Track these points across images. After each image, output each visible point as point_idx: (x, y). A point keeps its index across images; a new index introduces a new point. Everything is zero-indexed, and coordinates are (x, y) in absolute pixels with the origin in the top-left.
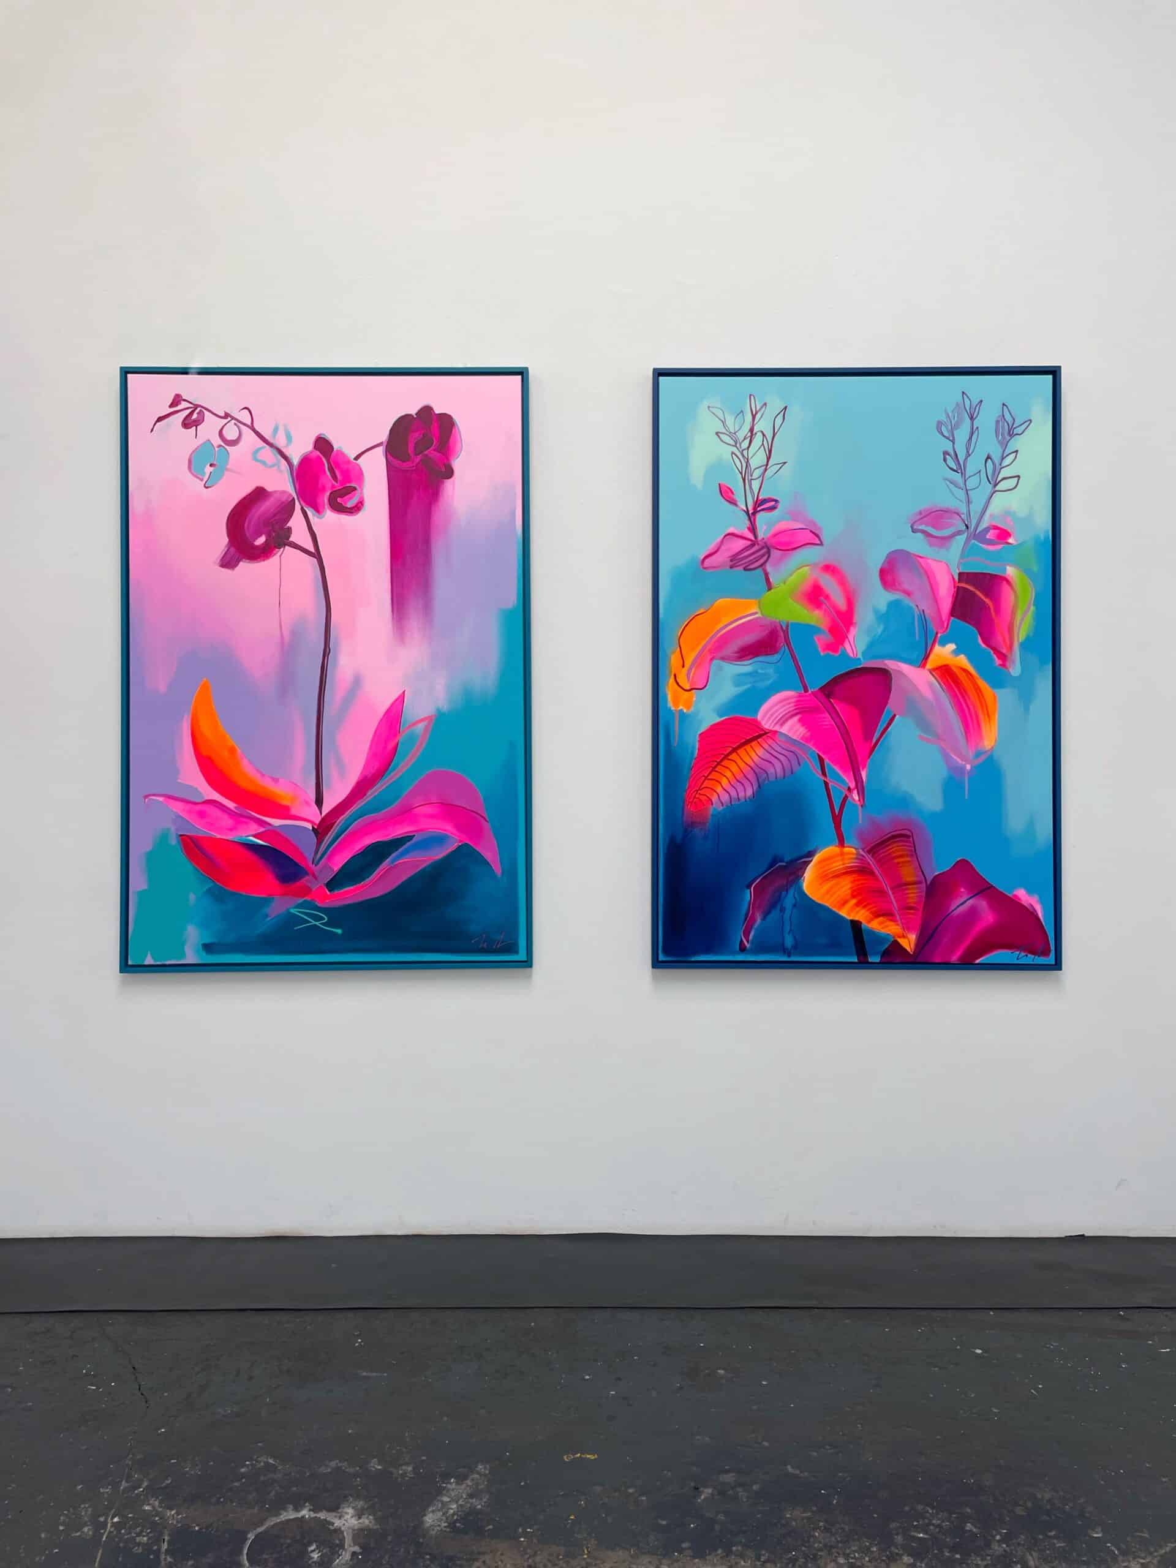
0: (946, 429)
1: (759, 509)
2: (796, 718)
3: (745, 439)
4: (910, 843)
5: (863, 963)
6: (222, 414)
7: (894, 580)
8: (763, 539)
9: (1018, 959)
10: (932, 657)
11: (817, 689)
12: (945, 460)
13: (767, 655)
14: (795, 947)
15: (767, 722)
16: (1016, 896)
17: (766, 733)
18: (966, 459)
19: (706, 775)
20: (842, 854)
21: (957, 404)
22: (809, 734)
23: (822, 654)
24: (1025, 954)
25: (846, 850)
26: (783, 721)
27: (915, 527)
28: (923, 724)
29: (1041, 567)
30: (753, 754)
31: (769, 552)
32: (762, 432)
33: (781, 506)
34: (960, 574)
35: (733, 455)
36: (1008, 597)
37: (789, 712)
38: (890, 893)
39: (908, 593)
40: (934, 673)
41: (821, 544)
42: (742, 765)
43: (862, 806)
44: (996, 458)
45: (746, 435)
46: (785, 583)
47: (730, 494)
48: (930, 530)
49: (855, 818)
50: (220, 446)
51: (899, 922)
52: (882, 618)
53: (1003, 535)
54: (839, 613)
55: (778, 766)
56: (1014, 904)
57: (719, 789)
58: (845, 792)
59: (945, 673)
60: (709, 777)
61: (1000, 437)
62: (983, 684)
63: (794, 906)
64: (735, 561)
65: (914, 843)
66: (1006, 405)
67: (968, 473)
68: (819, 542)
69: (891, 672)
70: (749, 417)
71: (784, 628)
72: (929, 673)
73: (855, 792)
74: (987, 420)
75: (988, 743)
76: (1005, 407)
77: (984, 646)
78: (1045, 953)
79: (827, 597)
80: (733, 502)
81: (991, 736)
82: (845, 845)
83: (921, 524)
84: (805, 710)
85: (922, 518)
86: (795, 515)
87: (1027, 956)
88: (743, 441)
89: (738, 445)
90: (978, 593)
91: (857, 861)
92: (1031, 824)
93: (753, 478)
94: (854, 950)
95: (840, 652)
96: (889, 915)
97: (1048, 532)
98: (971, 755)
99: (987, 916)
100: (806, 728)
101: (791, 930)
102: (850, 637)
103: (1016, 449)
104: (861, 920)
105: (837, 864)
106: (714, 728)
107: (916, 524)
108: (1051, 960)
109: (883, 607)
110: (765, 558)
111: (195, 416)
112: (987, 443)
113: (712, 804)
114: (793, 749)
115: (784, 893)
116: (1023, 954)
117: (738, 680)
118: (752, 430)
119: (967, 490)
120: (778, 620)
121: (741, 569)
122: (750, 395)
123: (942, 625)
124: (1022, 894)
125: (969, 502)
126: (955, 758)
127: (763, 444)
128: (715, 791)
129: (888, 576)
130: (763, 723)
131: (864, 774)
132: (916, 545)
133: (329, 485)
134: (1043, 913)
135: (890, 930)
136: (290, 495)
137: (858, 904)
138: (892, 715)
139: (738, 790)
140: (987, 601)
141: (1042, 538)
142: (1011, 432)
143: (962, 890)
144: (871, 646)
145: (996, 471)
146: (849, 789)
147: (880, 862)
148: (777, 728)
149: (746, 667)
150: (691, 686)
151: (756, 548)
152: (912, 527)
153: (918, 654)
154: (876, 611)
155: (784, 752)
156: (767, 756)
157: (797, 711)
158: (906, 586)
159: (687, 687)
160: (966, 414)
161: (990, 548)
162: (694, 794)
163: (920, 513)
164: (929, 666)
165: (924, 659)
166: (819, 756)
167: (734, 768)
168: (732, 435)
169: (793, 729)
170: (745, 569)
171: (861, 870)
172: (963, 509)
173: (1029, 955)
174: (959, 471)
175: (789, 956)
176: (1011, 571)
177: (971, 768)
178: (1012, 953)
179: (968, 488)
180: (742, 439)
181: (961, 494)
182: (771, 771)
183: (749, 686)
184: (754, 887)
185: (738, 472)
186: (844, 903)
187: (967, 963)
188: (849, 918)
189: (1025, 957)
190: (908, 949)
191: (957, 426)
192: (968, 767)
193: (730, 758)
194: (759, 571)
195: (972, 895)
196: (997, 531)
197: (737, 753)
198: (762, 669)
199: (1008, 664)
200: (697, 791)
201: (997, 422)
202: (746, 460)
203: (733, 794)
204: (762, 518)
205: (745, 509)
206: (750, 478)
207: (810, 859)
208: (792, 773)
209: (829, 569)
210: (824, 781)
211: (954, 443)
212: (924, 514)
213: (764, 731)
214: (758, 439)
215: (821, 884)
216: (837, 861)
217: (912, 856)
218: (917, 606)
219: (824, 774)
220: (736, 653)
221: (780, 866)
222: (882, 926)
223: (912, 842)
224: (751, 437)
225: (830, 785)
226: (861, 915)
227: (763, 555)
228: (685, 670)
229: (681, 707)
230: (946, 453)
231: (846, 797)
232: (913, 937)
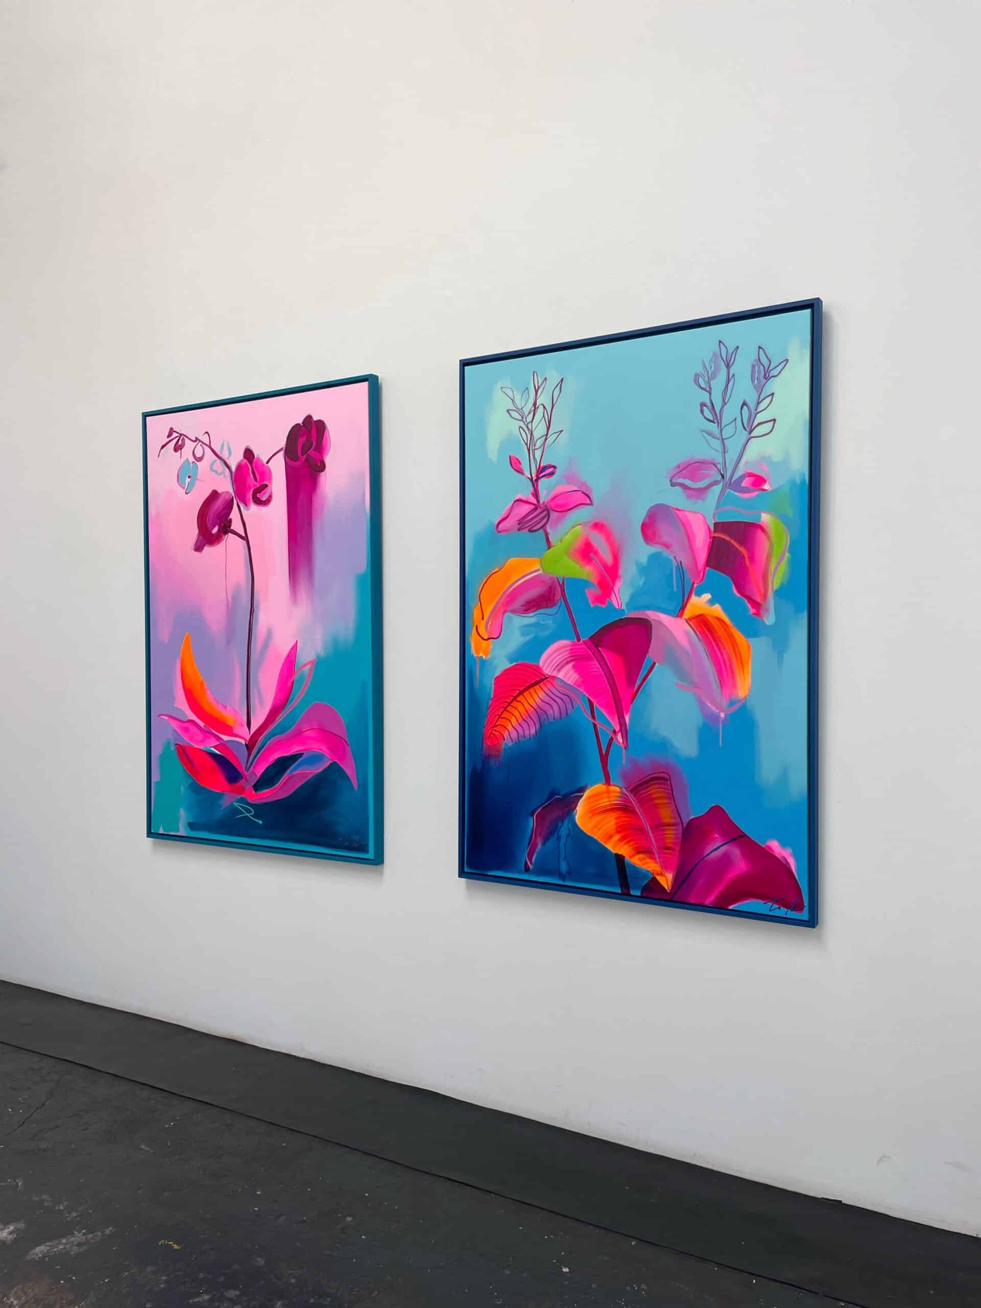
0: (702, 381)
1: (540, 476)
2: (571, 665)
3: (529, 413)
4: (667, 785)
5: (625, 895)
6: (194, 439)
7: (654, 534)
8: (544, 502)
9: (770, 910)
10: (688, 607)
11: (587, 638)
12: (702, 411)
13: (547, 607)
14: (569, 873)
15: (547, 667)
16: (769, 847)
17: (547, 678)
18: (723, 407)
19: (500, 714)
20: (608, 792)
21: (714, 355)
22: (581, 679)
23: (592, 606)
24: (777, 906)
25: (612, 788)
26: (559, 668)
27: (673, 481)
28: (680, 672)
29: (797, 511)
30: (535, 696)
31: (548, 515)
32: (543, 405)
33: (558, 472)
34: (715, 524)
35: (521, 429)
36: (763, 545)
37: (564, 660)
38: (650, 831)
39: (667, 546)
40: (690, 623)
41: (591, 504)
42: (526, 705)
43: (625, 748)
44: (752, 404)
45: (531, 409)
46: (561, 541)
47: (518, 464)
48: (688, 482)
49: (619, 761)
50: (193, 462)
51: (658, 860)
52: (643, 570)
53: (758, 481)
54: (605, 566)
55: (555, 706)
56: (766, 854)
57: (510, 727)
58: (611, 735)
59: (702, 623)
60: (502, 716)
61: (756, 381)
62: (738, 635)
63: (568, 835)
64: (522, 524)
65: (671, 786)
66: (762, 349)
67: (724, 422)
68: (589, 502)
69: (652, 622)
70: (533, 392)
71: (561, 583)
72: (686, 623)
73: (620, 734)
74: (742, 367)
75: (741, 693)
76: (761, 350)
77: (738, 595)
78: (799, 907)
79: (596, 553)
80: (520, 471)
81: (745, 685)
82: (611, 784)
83: (679, 477)
84: (578, 658)
85: (681, 471)
86: (570, 478)
87: (779, 908)
88: (528, 415)
89: (524, 420)
90: (732, 541)
91: (619, 799)
92: (784, 775)
93: (537, 447)
94: (618, 882)
95: (607, 604)
96: (648, 852)
97: (805, 475)
98: (725, 704)
99: (740, 865)
100: (579, 674)
101: (565, 857)
102: (616, 589)
103: (772, 392)
104: (624, 855)
105: (605, 800)
106: (507, 672)
107: (674, 478)
108: (804, 915)
109: (644, 560)
110: (546, 519)
111: (180, 442)
112: (744, 389)
113: (504, 740)
114: (568, 693)
115: (560, 824)
116: (775, 906)
117: (525, 630)
118: (535, 404)
119: (723, 440)
120: (555, 576)
121: (526, 531)
122: (534, 372)
123: (699, 575)
124: (775, 846)
125: (724, 451)
126: (709, 705)
127: (544, 416)
128: (506, 728)
129: (649, 530)
130: (544, 669)
131: (627, 718)
132: (675, 498)
133: (252, 485)
134: (797, 866)
135: (650, 867)
136: (231, 494)
137: (620, 840)
138: (651, 664)
139: (525, 728)
140: (742, 550)
141: (798, 482)
142: (767, 376)
143: (717, 836)
144: (633, 597)
145: (751, 418)
146: (615, 732)
147: (641, 801)
148: (554, 674)
149: (530, 619)
150: (488, 636)
151: (539, 510)
152: (671, 481)
153: (675, 605)
154: (638, 565)
155: (559, 695)
156: (547, 699)
157: (572, 658)
158: (666, 539)
159: (486, 637)
160: (722, 363)
161: (746, 496)
162: (490, 731)
163: (679, 466)
164: (686, 615)
165: (681, 609)
166: (589, 700)
167: (521, 709)
168: (519, 410)
169: (568, 675)
170: (530, 531)
171: (624, 808)
172: (719, 459)
173: (781, 908)
174: (716, 421)
175: (564, 880)
176: (766, 518)
177: (726, 715)
178: (765, 903)
179: (724, 438)
180: (528, 413)
181: (717, 444)
182: (550, 712)
183: (532, 636)
184: (536, 816)
185: (524, 444)
186: (610, 837)
187: (721, 907)
188: (614, 852)
189: (778, 909)
190: (666, 888)
191: (714, 375)
192: (722, 715)
193: (518, 699)
194: (541, 532)
195: (726, 842)
196: (753, 478)
197: (524, 695)
198: (544, 620)
199: (762, 612)
200: (493, 727)
201: (754, 366)
202: (530, 432)
203: (521, 731)
204: (543, 483)
205: (530, 476)
206: (533, 448)
207: (581, 794)
208: (567, 714)
209: (598, 526)
210: (594, 724)
211: (710, 394)
212: (681, 468)
213: (545, 676)
214: (540, 410)
215: (590, 818)
216: (604, 798)
217: (670, 798)
218: (675, 558)
219: (593, 717)
220: (523, 606)
221: (556, 798)
222: (643, 862)
223: (669, 784)
224: (534, 410)
225: (598, 726)
226: (624, 850)
227: (543, 518)
228: (484, 622)
229: (481, 655)
230: (703, 405)
231: (612, 739)
232: (670, 876)
